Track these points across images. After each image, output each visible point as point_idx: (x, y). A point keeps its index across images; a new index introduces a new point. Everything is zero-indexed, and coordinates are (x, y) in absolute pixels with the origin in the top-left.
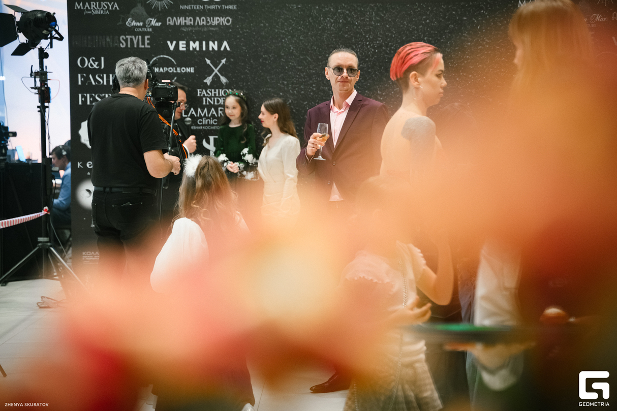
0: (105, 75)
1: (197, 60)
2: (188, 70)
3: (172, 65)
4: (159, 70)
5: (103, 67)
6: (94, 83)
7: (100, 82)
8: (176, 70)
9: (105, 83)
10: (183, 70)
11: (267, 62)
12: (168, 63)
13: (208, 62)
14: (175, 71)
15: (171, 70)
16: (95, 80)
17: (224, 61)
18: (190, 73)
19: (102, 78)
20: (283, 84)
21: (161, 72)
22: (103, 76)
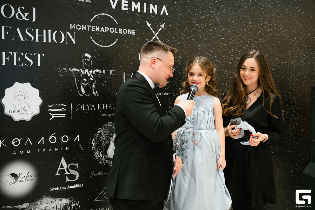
0: (37, 30)
1: (138, 22)
2: (129, 32)
3: (114, 26)
4: (100, 29)
5: (34, 20)
6: (22, 39)
7: (31, 38)
8: (118, 31)
9: (37, 40)
10: (125, 31)
11: (198, 31)
12: (110, 24)
13: (149, 25)
14: (116, 32)
15: (113, 30)
16: (24, 35)
17: (162, 26)
18: (131, 35)
19: (34, 35)
20: (210, 52)
21: (102, 32)
22: (35, 31)
